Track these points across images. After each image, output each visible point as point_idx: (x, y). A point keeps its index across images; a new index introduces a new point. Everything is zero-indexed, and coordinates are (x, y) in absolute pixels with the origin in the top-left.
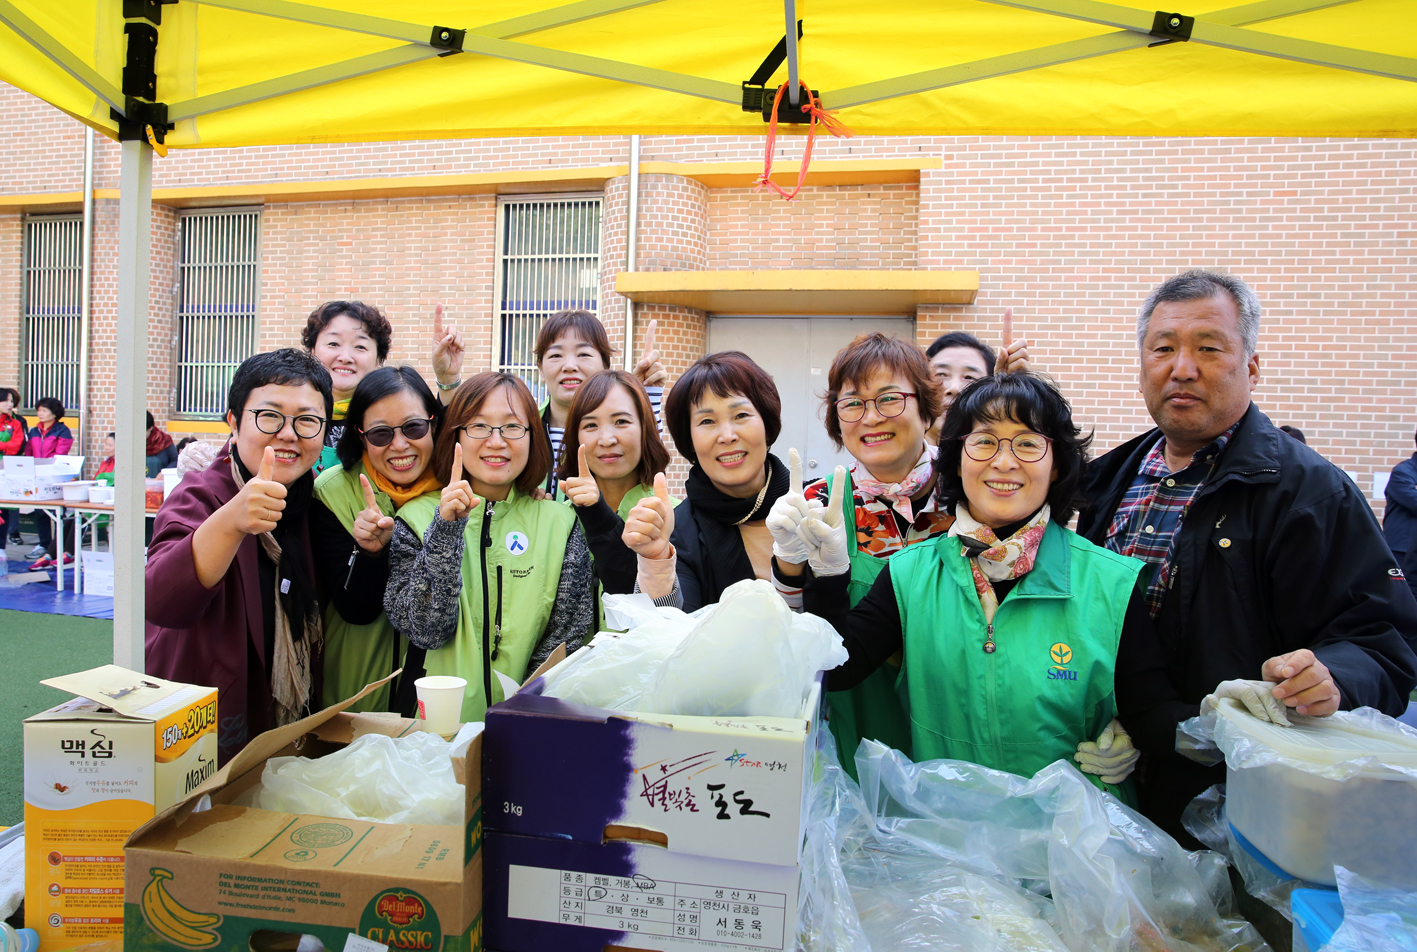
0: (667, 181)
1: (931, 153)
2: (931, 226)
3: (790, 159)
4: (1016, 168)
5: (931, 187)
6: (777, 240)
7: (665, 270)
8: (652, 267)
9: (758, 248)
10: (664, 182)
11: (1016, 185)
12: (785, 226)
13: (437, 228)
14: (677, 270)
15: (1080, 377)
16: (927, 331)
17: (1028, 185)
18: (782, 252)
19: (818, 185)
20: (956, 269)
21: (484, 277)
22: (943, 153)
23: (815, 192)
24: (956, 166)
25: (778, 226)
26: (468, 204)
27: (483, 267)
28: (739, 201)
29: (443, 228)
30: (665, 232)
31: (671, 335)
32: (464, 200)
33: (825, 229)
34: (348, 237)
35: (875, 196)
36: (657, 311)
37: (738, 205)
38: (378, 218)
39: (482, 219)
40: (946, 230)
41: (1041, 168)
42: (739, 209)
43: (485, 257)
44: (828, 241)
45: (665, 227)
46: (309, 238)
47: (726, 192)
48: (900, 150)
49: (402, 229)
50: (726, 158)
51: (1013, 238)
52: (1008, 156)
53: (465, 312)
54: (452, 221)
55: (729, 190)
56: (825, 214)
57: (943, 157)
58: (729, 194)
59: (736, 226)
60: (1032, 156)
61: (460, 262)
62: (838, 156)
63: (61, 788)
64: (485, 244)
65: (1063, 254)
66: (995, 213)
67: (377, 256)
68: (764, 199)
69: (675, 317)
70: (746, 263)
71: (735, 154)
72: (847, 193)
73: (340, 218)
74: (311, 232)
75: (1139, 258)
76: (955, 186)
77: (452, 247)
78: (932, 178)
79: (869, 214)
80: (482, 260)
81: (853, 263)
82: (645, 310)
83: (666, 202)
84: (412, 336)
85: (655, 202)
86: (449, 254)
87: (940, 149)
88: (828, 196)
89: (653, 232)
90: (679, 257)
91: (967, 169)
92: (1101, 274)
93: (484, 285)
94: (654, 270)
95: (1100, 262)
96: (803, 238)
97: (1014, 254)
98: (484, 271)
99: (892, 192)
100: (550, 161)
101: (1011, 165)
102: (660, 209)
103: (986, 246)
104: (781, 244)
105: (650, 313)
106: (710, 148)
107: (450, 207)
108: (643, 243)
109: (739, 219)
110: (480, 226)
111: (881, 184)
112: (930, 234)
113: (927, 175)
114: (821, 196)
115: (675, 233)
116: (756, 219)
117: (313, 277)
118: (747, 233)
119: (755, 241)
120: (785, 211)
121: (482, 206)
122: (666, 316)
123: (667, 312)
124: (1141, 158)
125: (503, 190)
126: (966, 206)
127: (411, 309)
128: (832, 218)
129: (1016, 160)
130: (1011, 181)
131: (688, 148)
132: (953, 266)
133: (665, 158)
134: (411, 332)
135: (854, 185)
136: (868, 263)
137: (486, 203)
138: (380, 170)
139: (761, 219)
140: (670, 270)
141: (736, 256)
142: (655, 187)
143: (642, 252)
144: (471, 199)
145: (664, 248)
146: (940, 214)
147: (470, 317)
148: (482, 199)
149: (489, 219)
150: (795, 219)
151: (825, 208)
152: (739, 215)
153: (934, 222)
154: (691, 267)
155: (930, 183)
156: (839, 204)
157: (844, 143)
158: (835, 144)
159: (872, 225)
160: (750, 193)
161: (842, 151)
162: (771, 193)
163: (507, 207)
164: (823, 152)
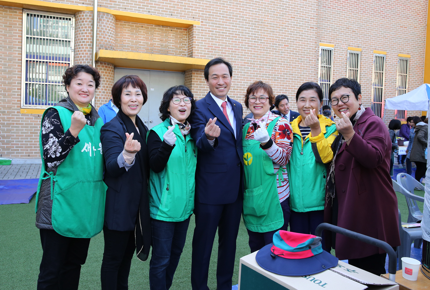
0: (107, 16)
1: (197, 20)
2: (196, 44)
3: (151, 14)
4: (221, 29)
5: (197, 31)
6: (141, 42)
7: (106, 49)
8: (101, 48)
9: (133, 44)
10: (106, 16)
11: (221, 34)
12: (143, 37)
14: (110, 50)
15: (237, 95)
16: (195, 78)
17: (224, 34)
18: (142, 47)
19: (155, 24)
20: (204, 58)
21: (17, 43)
22: (201, 20)
23: (154, 27)
24: (204, 25)
25: (141, 37)
26: (8, 10)
27: (17, 39)
28: (127, 26)
30: (106, 35)
31: (108, 74)
32: (5, 8)
33: (157, 40)
35: (174, 31)
36: (103, 65)
37: (127, 28)
39: (16, 19)
40: (201, 46)
41: (228, 29)
42: (127, 29)
43: (17, 35)
44: (158, 44)
45: (106, 33)
47: (122, 22)
48: (187, 17)
50: (129, 10)
51: (220, 50)
52: (219, 24)
53: (8, 58)
55: (123, 22)
56: (157, 35)
57: (200, 22)
58: (123, 23)
59: (126, 35)
60: (226, 25)
61: (4, 35)
62: (168, 16)
64: (18, 29)
65: (233, 57)
66: (215, 42)
68: (136, 26)
69: (109, 67)
70: (129, 49)
71: (132, 9)
72: (164, 28)
75: (253, 60)
76: (204, 32)
78: (197, 28)
79: (171, 37)
80: (16, 36)
81: (166, 53)
82: (99, 64)
83: (107, 24)
85: (103, 23)
87: (199, 19)
88: (158, 29)
89: (102, 34)
90: (110, 45)
91: (207, 27)
92: (243, 64)
93: (17, 47)
94: (102, 49)
95: (243, 60)
96: (149, 42)
97: (220, 55)
98: (17, 41)
99: (179, 30)
101: (220, 27)
102: (104, 26)
103: (212, 52)
104: (142, 44)
105: (101, 65)
106: (123, 6)
108: (98, 38)
109: (127, 33)
110: (14, 21)
111: (176, 27)
112: (196, 46)
113: (196, 27)
114: (156, 28)
115: (109, 36)
116: (133, 34)
118: (130, 38)
119: (132, 42)
120: (143, 32)
121: (16, 12)
122: (106, 67)
123: (107, 65)
124: (254, 30)
125: (25, 7)
126: (207, 38)
128: (159, 37)
129: (221, 26)
130: (220, 32)
131: (114, 4)
132: (203, 58)
133: (107, 7)
135: (167, 26)
136: (171, 54)
137: (18, 11)
139: (134, 34)
140: (108, 49)
141: (125, 46)
142: (102, 17)
143: (98, 41)
144: (10, 8)
145: (106, 41)
146: (199, 40)
147: (10, 60)
148: (16, 9)
149: (19, 19)
150: (147, 35)
151: (157, 33)
152: (127, 31)
153: (198, 43)
154: (113, 49)
155: (197, 30)
156: (162, 32)
157: (170, 12)
158: (167, 12)
159: (172, 41)
160: (131, 24)
161: (169, 15)
162: (138, 25)
163: (28, 15)
164: (163, 14)
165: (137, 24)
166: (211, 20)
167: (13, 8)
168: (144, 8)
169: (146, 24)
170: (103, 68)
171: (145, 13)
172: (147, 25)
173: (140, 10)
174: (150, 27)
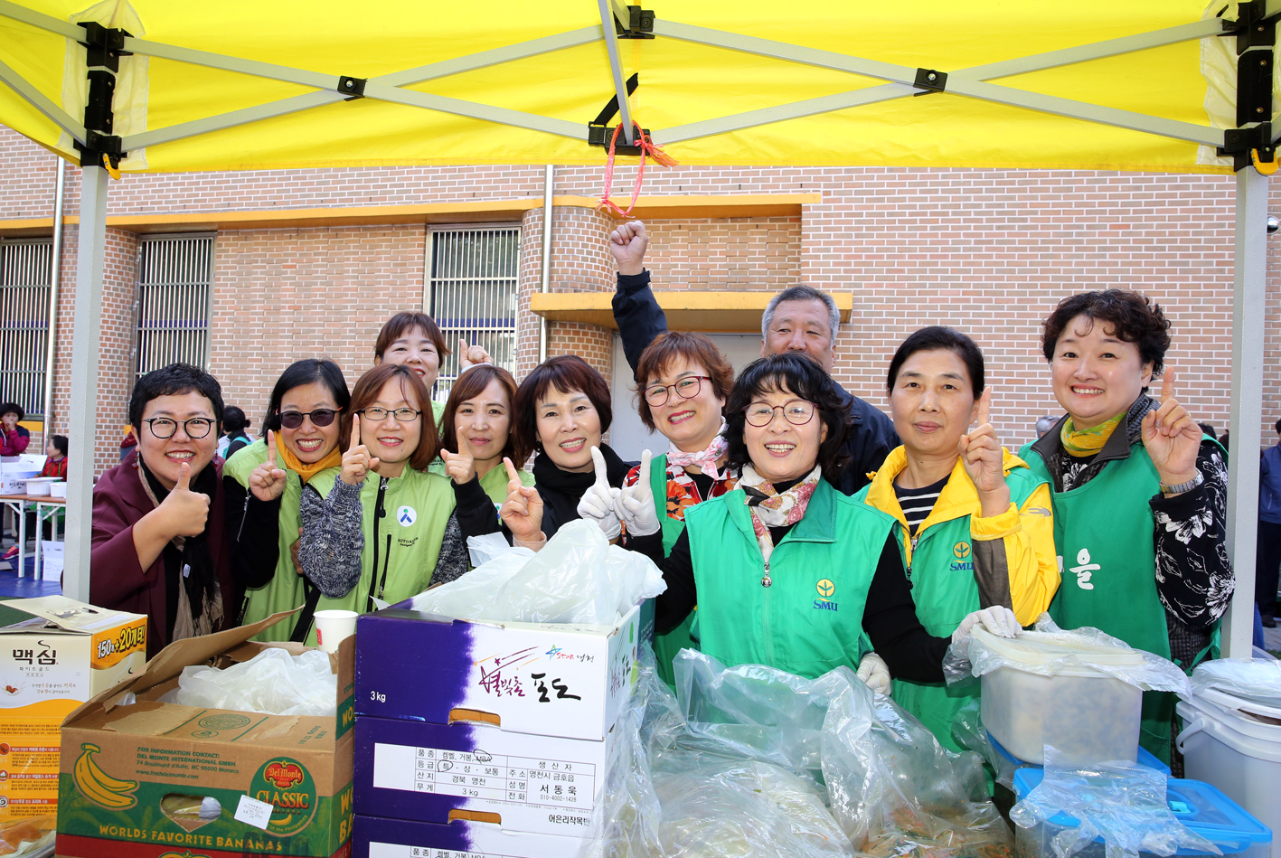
0: (577, 213)
1: (811, 189)
2: (811, 253)
3: (686, 194)
4: (886, 203)
5: (811, 220)
6: (676, 266)
7: (575, 291)
8: (564, 289)
10: (575, 214)
11: (886, 218)
12: (683, 253)
13: (372, 253)
14: (586, 291)
17: (897, 218)
18: (680, 276)
19: (712, 217)
21: (414, 297)
22: (822, 189)
23: (709, 224)
24: (833, 201)
25: (677, 253)
26: (401, 232)
27: (413, 289)
29: (378, 253)
30: (575, 258)
32: (397, 228)
33: (718, 256)
34: (292, 261)
35: (762, 227)
36: (568, 329)
38: (319, 244)
39: (413, 246)
40: (824, 257)
41: (907, 203)
43: (415, 280)
44: (721, 266)
45: (575, 254)
46: (257, 261)
48: (784, 187)
49: (341, 254)
50: (632, 193)
51: (884, 264)
52: (879, 193)
54: (386, 247)
56: (718, 243)
57: (821, 193)
60: (900, 192)
61: (393, 283)
62: (729, 191)
63: (11, 690)
64: (415, 268)
65: (928, 278)
66: (867, 243)
67: (318, 278)
68: (664, 229)
69: (585, 334)
72: (738, 224)
73: (286, 243)
74: (260, 256)
75: (994, 282)
76: (832, 219)
77: (385, 271)
78: (812, 212)
79: (757, 243)
80: (412, 283)
81: (743, 286)
82: (558, 328)
83: (577, 232)
84: (348, 349)
85: (568, 231)
86: (383, 277)
87: (819, 186)
88: (721, 227)
89: (564, 258)
90: (588, 280)
91: (843, 204)
92: (961, 296)
94: (566, 291)
95: (960, 286)
96: (699, 264)
97: (885, 278)
98: (414, 292)
99: (777, 224)
100: (474, 195)
101: (882, 200)
102: (571, 238)
103: (860, 271)
104: (679, 269)
105: (562, 330)
107: (384, 235)
108: (556, 267)
110: (411, 252)
111: (767, 216)
112: (810, 261)
113: (808, 208)
114: (715, 227)
115: (585, 259)
116: (657, 247)
117: (260, 296)
120: (683, 240)
121: (414, 234)
122: (576, 333)
123: (578, 329)
124: (994, 195)
125: (432, 220)
126: (842, 236)
127: (348, 325)
128: (725, 247)
129: (886, 196)
130: (882, 215)
131: (596, 184)
133: (576, 193)
134: (348, 346)
135: (743, 217)
136: (756, 287)
137: (417, 231)
138: (322, 202)
139: (662, 247)
140: (580, 291)
142: (567, 218)
143: (555, 275)
144: (404, 228)
145: (575, 272)
146: (819, 243)
148: (413, 228)
149: (419, 246)
150: (692, 247)
151: (718, 237)
153: (814, 250)
154: (599, 289)
155: (811, 216)
156: (732, 234)
157: (734, 181)
158: (727, 181)
159: (760, 253)
160: (652, 224)
161: (733, 188)
162: (670, 224)
163: (435, 235)
164: (717, 188)
165: (668, 222)
166: (854, 185)
167: (409, 225)
168: (668, 182)
169: (689, 220)
170: (567, 337)
171: (670, 192)
172: (692, 222)
173: (657, 189)
174: (699, 225)
